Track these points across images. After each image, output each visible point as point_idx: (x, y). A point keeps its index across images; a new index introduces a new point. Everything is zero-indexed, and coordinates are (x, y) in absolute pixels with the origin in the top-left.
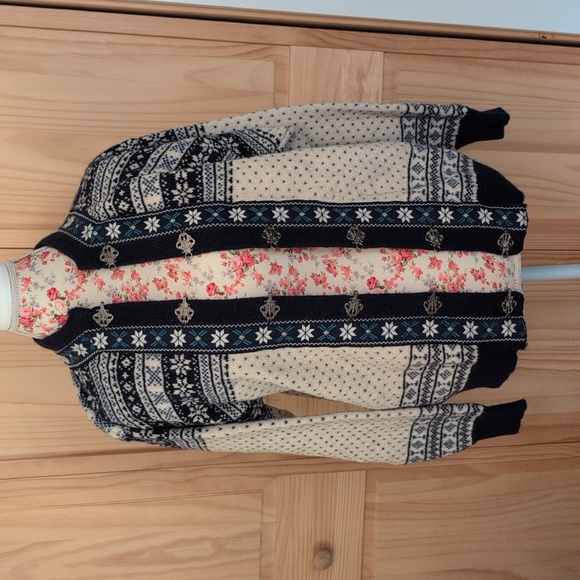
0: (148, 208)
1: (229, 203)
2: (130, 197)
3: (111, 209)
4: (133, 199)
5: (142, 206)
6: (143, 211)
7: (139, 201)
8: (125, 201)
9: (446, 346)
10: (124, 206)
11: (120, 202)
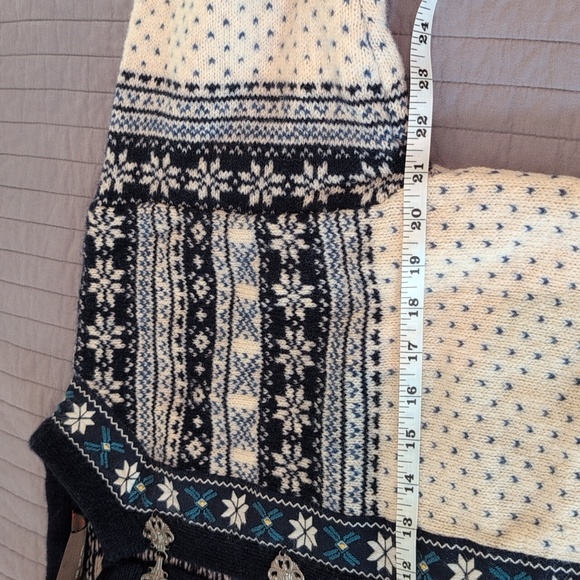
0: (234, 469)
1: (372, 520)
2: (210, 436)
3: (173, 445)
4: (215, 442)
5: (223, 461)
6: (222, 472)
7: (223, 451)
8: (201, 440)
10: (195, 449)
11: (192, 438)
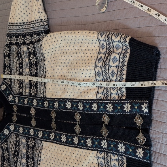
2: (23, 88)
7: (25, 90)
9: (111, 154)
